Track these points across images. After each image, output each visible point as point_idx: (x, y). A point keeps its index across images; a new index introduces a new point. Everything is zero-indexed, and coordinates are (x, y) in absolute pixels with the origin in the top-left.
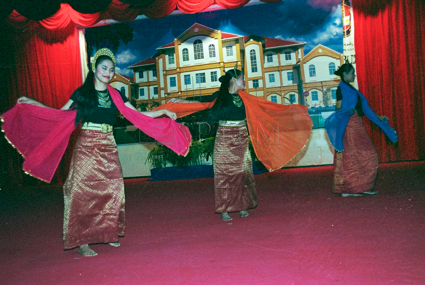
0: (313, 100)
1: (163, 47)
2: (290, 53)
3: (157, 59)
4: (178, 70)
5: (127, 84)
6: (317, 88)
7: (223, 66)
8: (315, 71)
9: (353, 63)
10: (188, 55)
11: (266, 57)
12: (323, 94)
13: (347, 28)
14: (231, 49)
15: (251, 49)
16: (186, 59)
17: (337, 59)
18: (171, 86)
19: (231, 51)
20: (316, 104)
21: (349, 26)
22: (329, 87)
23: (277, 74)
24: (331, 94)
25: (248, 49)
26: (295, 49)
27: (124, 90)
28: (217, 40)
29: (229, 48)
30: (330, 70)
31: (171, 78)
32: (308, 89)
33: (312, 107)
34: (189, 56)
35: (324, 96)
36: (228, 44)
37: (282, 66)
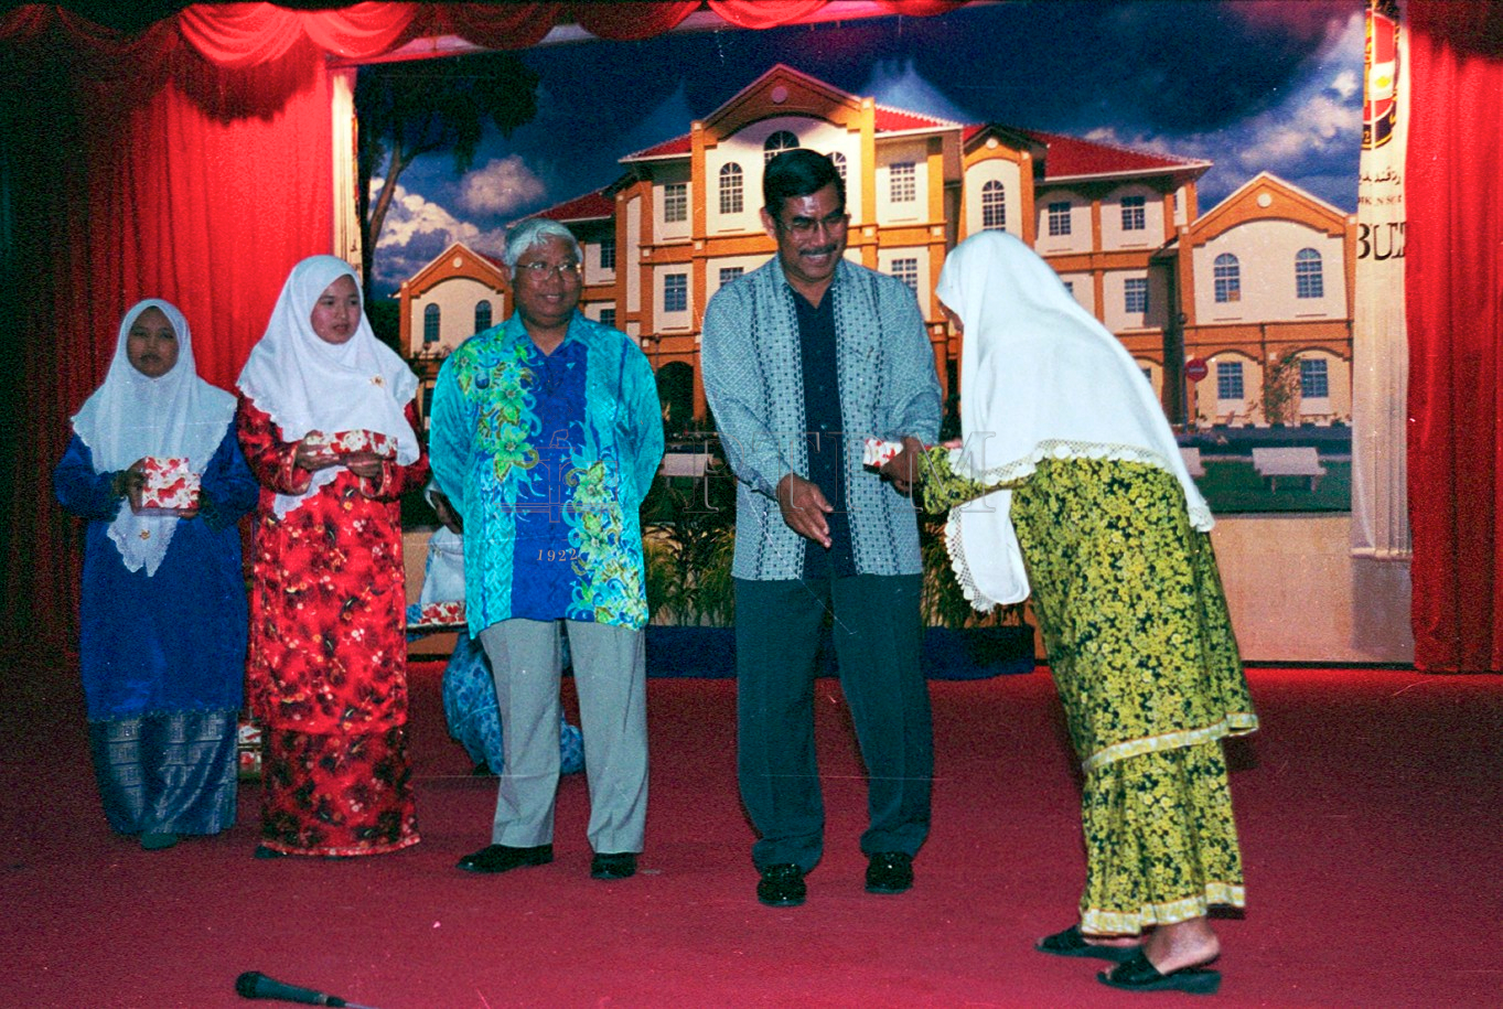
0: (1222, 397)
1: (645, 155)
2: (1140, 201)
3: (620, 198)
4: (699, 245)
5: (499, 292)
6: (1242, 348)
7: (875, 241)
8: (1237, 281)
9: (1394, 253)
10: (740, 191)
11: (1045, 215)
12: (1266, 375)
13: (1378, 113)
14: (909, 175)
15: (987, 180)
16: (731, 207)
17: (1332, 236)
18: (667, 309)
19: (910, 182)
20: (1232, 416)
21: (1389, 104)
22: (1291, 347)
23: (1084, 283)
24: (1298, 377)
25: (975, 178)
26: (1164, 186)
27: (489, 314)
28: (856, 136)
29: (902, 169)
30: (1299, 277)
31: (667, 277)
32: (1203, 352)
33: (1216, 426)
34: (744, 193)
35: (1269, 383)
36: (898, 155)
37: (1107, 253)
